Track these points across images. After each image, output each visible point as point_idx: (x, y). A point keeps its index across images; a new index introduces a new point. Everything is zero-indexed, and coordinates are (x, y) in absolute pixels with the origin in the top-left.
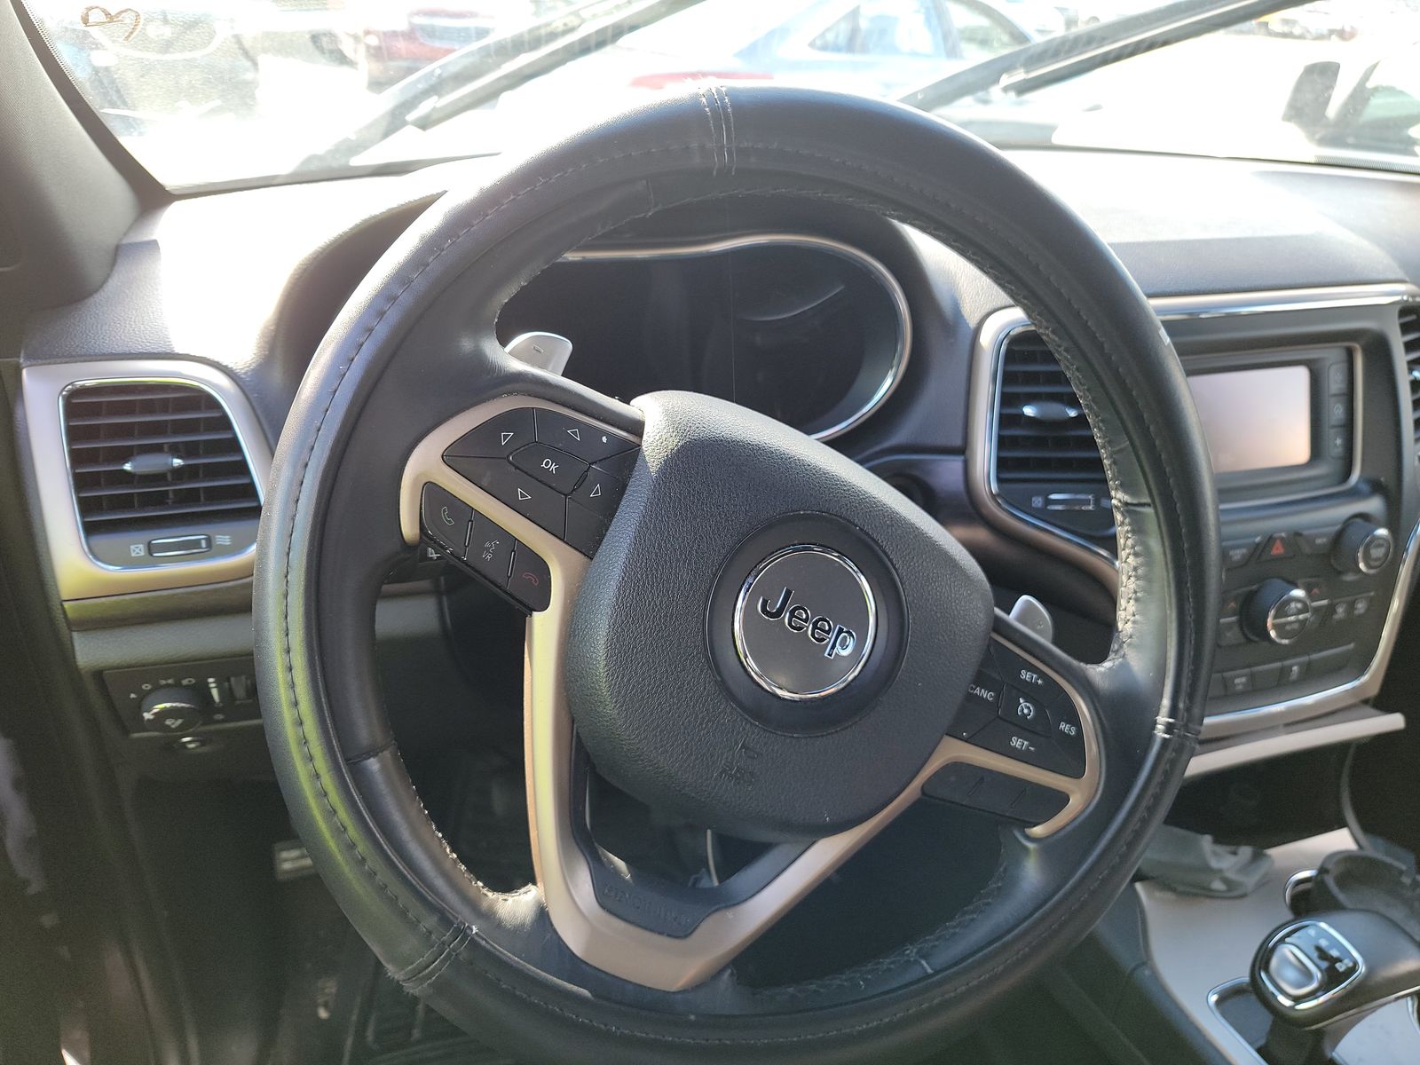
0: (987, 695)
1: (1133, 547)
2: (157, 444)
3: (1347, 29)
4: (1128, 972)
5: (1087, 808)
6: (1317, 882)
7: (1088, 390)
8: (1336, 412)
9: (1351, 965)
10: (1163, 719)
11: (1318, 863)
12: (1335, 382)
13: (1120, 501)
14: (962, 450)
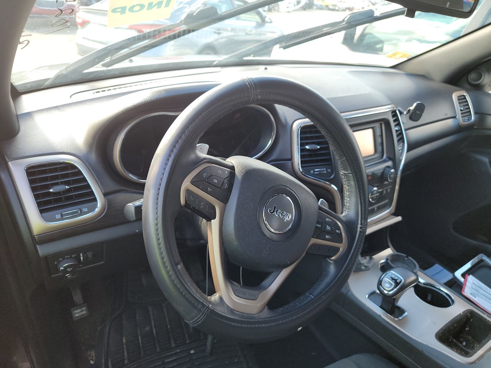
0: (319, 226)
1: (347, 184)
2: (57, 182)
3: (351, 7)
4: (345, 293)
5: (344, 250)
6: (386, 263)
7: (334, 146)
8: (379, 140)
9: (400, 280)
10: (359, 226)
11: (386, 258)
12: (378, 133)
13: (343, 173)
14: (291, 159)
